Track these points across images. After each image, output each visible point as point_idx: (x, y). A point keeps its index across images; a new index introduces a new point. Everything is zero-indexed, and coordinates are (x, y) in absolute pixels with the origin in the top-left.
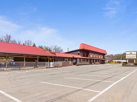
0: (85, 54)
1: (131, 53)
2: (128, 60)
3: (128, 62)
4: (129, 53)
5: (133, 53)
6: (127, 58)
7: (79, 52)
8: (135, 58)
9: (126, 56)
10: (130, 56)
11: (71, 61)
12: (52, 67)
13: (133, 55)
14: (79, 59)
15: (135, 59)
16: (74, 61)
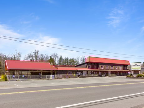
0: (95, 66)
1: (136, 64)
2: (133, 72)
3: (133, 73)
4: (134, 64)
5: (138, 64)
6: (132, 69)
7: (86, 65)
8: (140, 69)
9: (132, 67)
10: (135, 67)
11: (76, 74)
12: (52, 78)
13: (138, 67)
14: (86, 72)
15: (140, 71)
16: (80, 73)
